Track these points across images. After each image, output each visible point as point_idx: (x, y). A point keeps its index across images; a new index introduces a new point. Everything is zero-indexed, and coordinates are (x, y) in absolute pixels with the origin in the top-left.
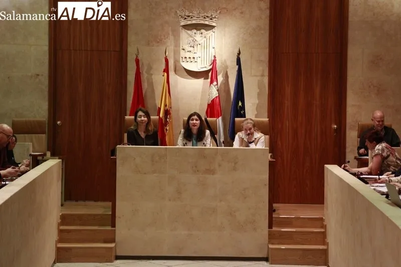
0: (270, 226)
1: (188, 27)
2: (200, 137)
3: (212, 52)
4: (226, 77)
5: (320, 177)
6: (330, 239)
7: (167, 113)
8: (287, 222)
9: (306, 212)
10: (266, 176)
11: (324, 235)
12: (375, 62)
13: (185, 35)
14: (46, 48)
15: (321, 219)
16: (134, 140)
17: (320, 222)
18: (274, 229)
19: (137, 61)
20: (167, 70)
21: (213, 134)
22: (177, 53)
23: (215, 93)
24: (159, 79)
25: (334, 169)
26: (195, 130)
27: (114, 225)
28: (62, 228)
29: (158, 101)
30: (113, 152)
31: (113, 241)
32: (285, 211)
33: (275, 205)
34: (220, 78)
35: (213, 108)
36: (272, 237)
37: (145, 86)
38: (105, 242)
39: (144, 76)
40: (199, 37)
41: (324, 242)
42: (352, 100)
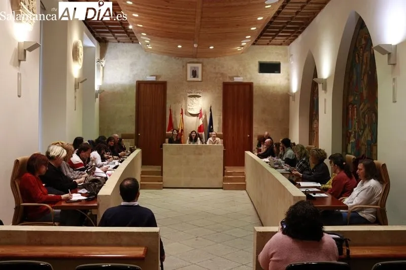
0: (224, 176)
1: (190, 96)
2: (196, 140)
3: (200, 106)
4: (206, 116)
5: (243, 156)
6: (247, 180)
7: (182, 130)
8: (230, 174)
9: (237, 170)
10: (222, 156)
11: (244, 179)
12: (264, 111)
13: (189, 99)
14: (135, 105)
15: (244, 172)
16: (171, 141)
17: (243, 173)
18: (225, 176)
19: (170, 110)
20: (182, 113)
21: (201, 139)
22: (186, 107)
23: (201, 123)
24: (179, 117)
25: (248, 153)
26: (193, 138)
27: (162, 175)
28: (142, 176)
29: (179, 126)
30: (161, 146)
31: (162, 181)
32: (229, 170)
33: (226, 167)
34: (203, 117)
35: (200, 129)
36: (225, 180)
37: (173, 120)
38: (159, 182)
39: (173, 116)
40: (195, 100)
41: (244, 181)
42: (255, 126)
